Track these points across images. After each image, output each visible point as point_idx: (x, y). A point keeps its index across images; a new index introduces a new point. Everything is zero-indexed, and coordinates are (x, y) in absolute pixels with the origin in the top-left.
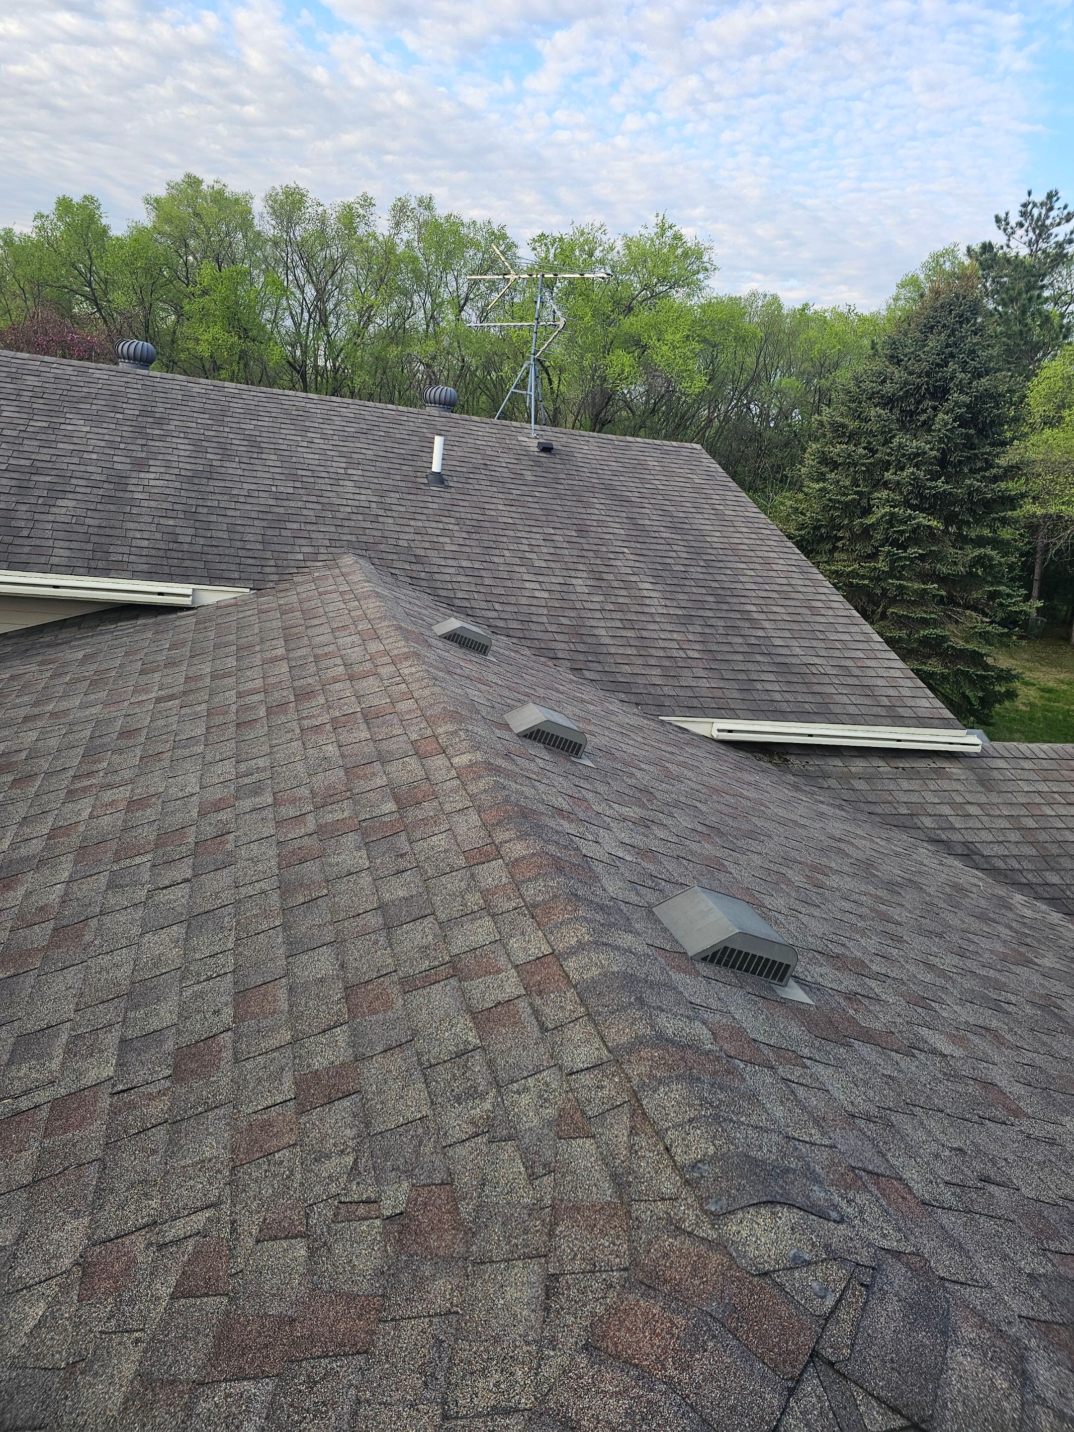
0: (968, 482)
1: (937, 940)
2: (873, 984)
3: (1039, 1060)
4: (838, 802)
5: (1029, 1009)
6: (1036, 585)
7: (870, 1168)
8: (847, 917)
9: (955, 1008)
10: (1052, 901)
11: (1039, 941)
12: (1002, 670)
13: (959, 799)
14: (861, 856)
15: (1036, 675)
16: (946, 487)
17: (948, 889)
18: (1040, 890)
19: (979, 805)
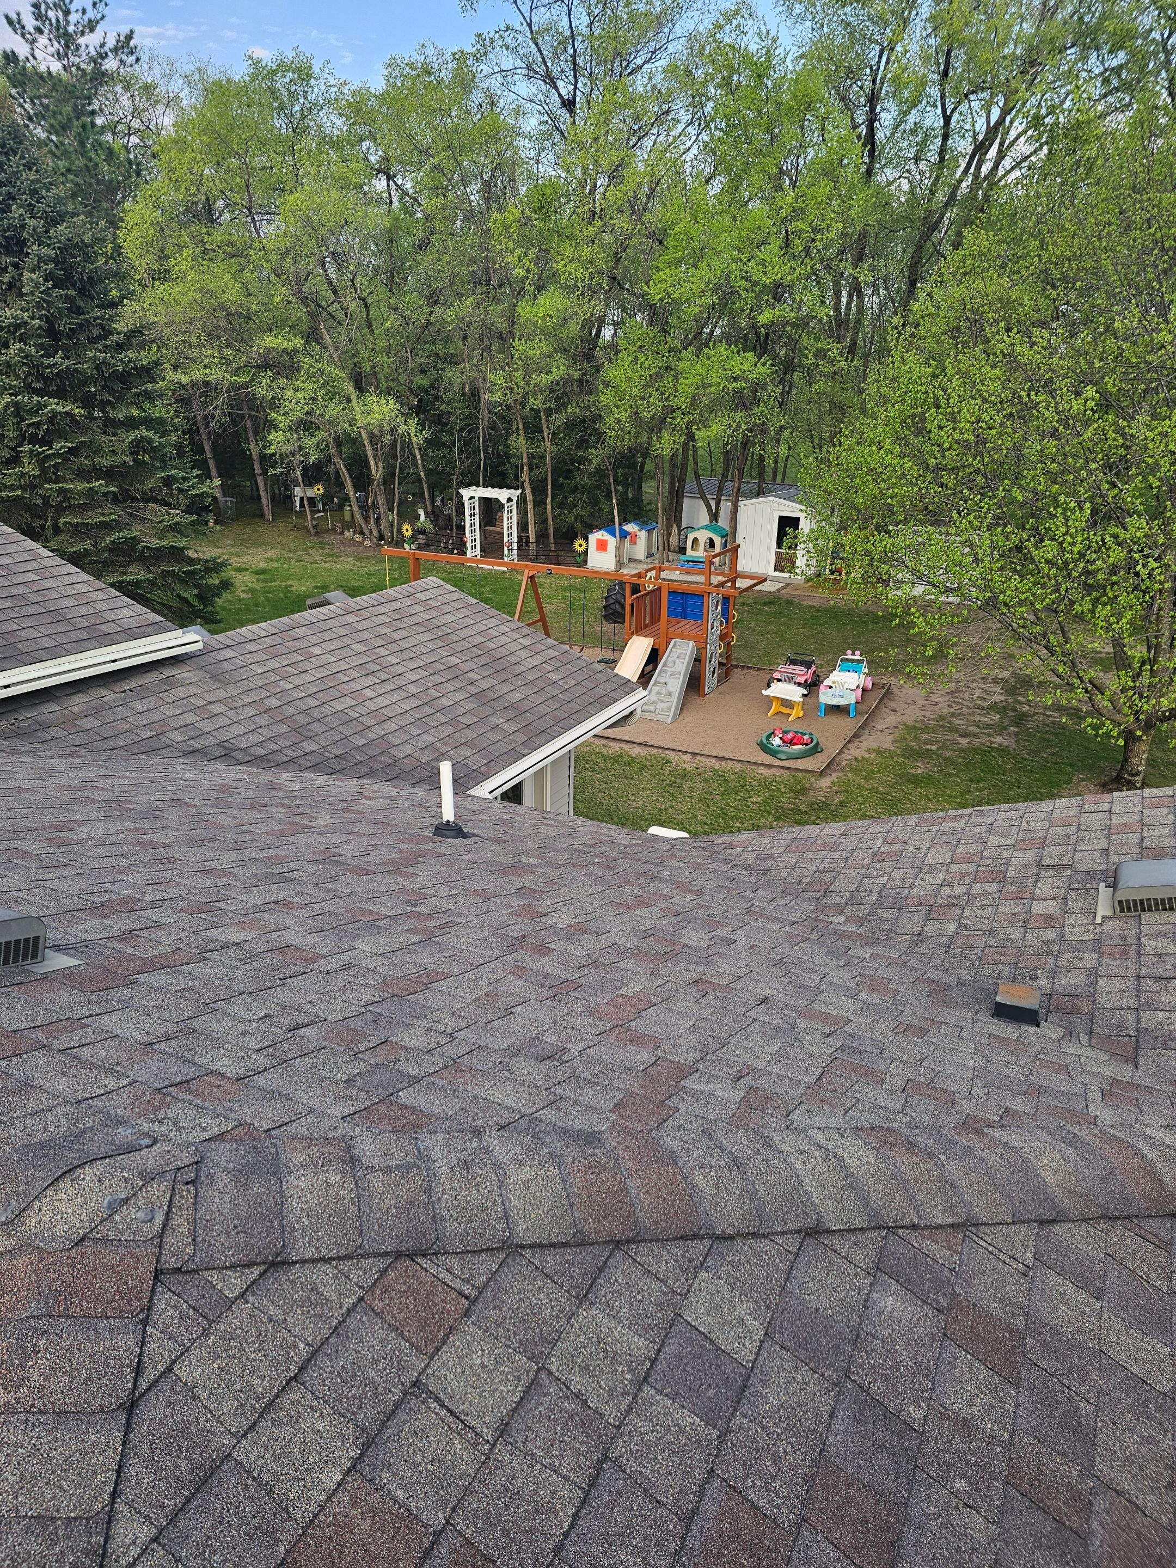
0: (90, 354)
1: (211, 845)
2: (149, 914)
3: (327, 906)
4: (69, 750)
5: (311, 868)
6: (212, 464)
7: (178, 1080)
8: (106, 863)
9: (241, 898)
10: (315, 767)
11: (311, 807)
12: (207, 561)
13: (199, 703)
14: (109, 795)
15: (245, 559)
16: (68, 363)
17: (214, 794)
18: (302, 761)
19: (220, 701)
